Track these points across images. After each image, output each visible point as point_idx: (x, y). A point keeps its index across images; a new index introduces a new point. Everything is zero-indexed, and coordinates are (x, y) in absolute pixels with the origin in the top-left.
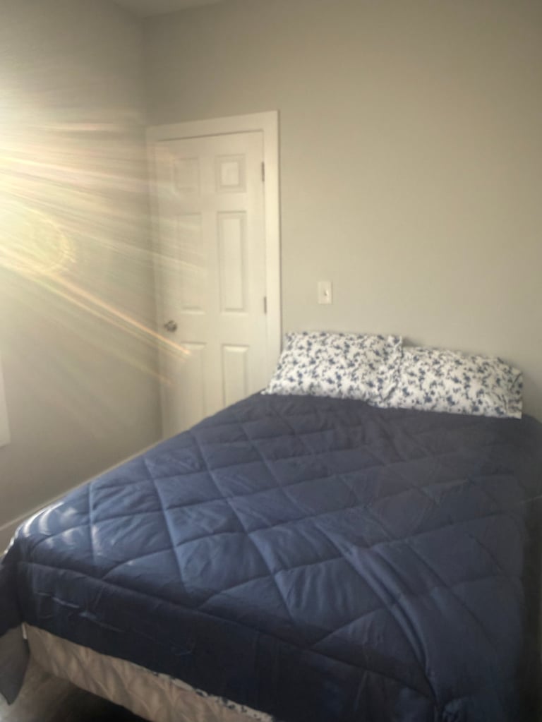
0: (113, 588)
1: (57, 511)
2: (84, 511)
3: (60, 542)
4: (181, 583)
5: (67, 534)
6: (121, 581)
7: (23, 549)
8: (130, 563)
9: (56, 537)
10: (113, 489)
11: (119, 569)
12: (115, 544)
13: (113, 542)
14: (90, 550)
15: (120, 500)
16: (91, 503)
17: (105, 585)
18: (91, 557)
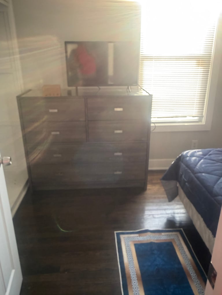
0: (195, 179)
1: (197, 151)
2: (204, 155)
3: (190, 160)
4: (213, 187)
5: (194, 158)
6: (198, 178)
7: (182, 157)
8: (203, 174)
9: (190, 158)
10: (220, 153)
11: (199, 174)
12: (203, 167)
13: (203, 166)
14: (196, 165)
15: (219, 157)
16: (209, 154)
17: (194, 177)
18: (195, 167)
